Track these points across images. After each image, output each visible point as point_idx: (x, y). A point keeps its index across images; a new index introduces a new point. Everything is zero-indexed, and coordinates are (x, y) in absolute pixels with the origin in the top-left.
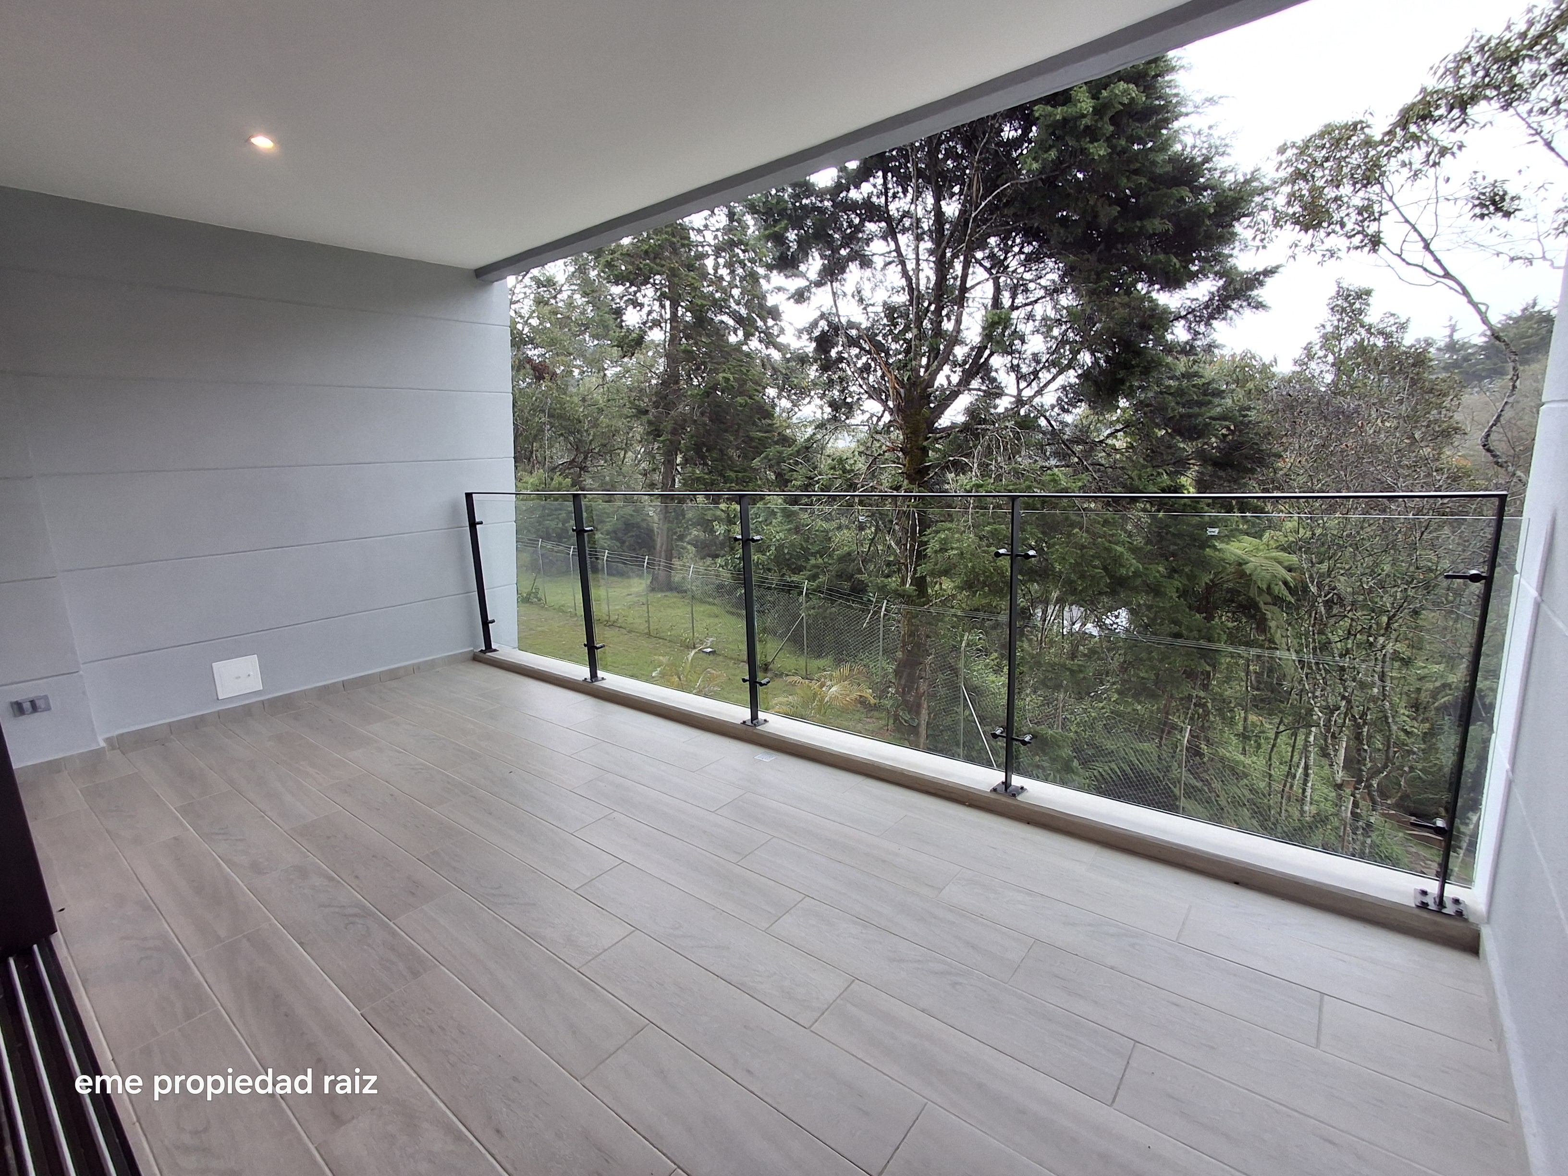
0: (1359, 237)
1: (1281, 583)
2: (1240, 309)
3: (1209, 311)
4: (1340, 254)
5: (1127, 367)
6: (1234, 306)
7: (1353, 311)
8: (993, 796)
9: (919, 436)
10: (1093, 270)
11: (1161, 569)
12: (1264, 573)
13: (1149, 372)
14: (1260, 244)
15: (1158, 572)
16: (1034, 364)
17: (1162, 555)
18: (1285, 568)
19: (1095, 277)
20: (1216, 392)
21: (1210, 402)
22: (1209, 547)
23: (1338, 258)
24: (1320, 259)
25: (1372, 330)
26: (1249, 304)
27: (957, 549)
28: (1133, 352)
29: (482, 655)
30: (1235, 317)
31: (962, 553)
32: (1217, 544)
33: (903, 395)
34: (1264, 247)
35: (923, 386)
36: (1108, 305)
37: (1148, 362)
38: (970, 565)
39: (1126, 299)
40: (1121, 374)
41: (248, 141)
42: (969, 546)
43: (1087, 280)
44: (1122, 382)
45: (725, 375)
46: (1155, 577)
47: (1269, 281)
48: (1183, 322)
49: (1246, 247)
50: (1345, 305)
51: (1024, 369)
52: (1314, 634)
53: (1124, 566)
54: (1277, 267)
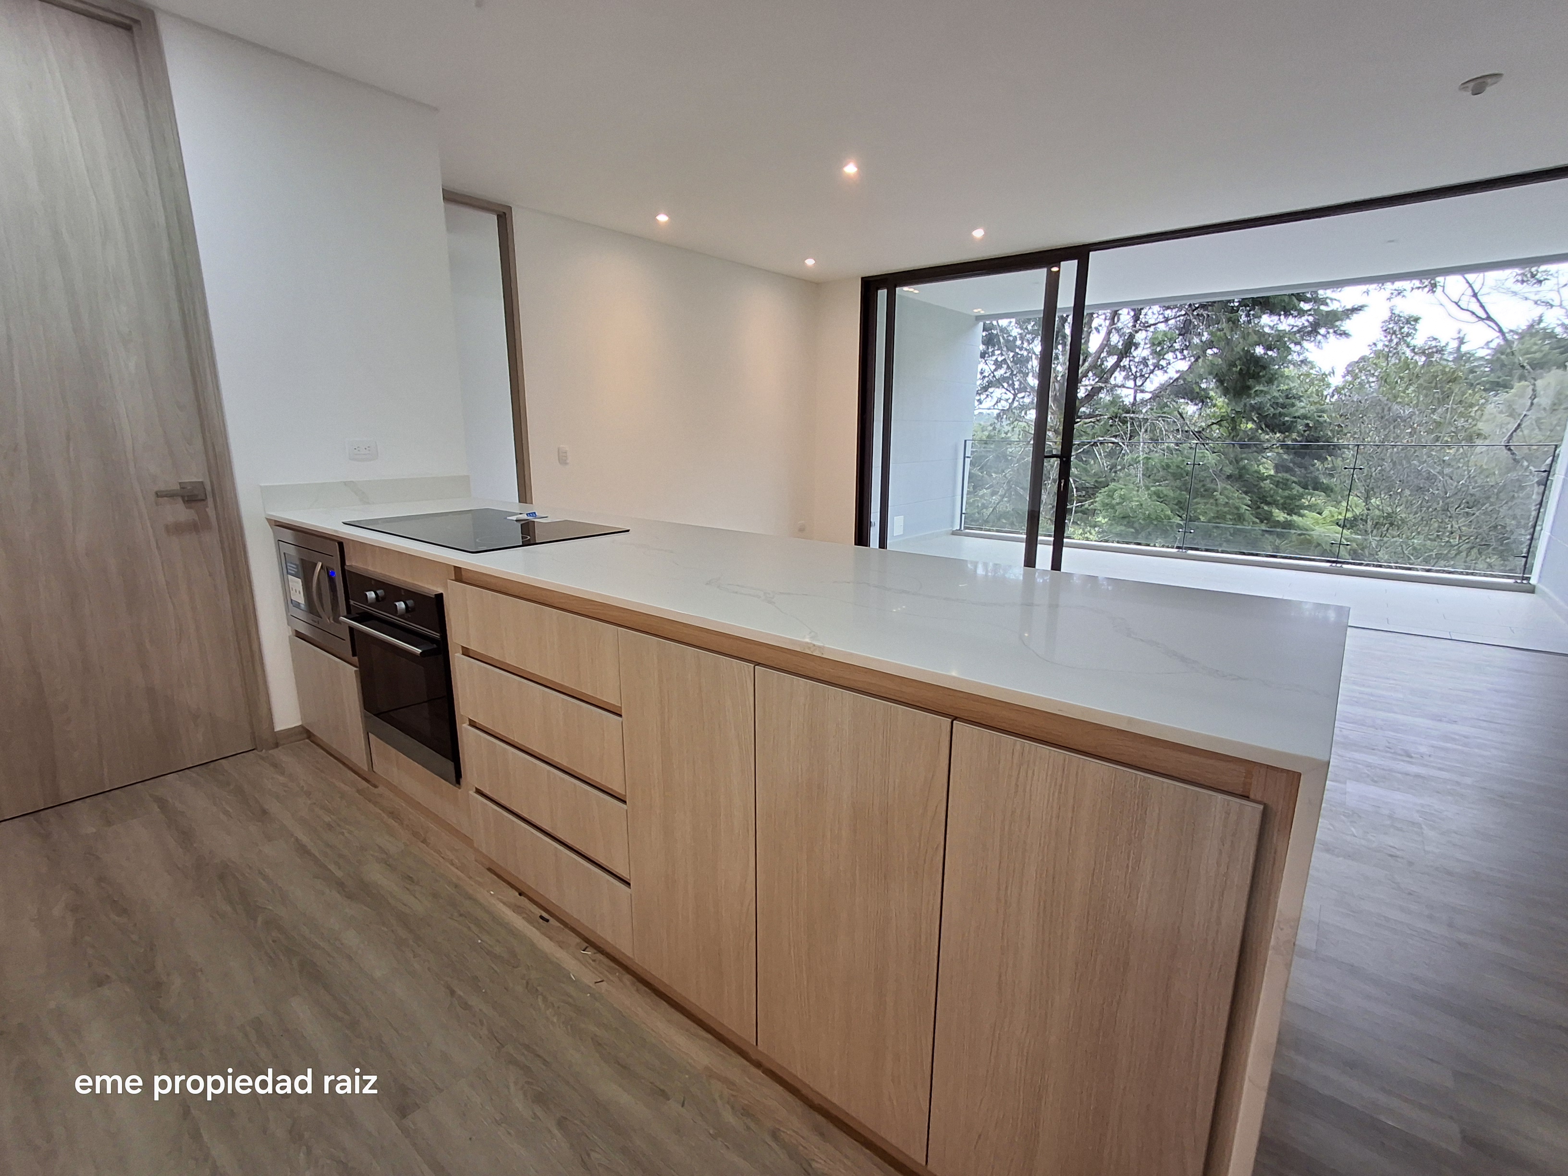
2: (1327, 335)
3: (1302, 334)
6: (1322, 332)
7: (1402, 333)
13: (1272, 381)
25: (1416, 350)
26: (1335, 332)
29: (957, 532)
30: (1322, 340)
37: (1271, 374)
47: (1355, 317)
50: (1396, 328)
54: (1362, 306)
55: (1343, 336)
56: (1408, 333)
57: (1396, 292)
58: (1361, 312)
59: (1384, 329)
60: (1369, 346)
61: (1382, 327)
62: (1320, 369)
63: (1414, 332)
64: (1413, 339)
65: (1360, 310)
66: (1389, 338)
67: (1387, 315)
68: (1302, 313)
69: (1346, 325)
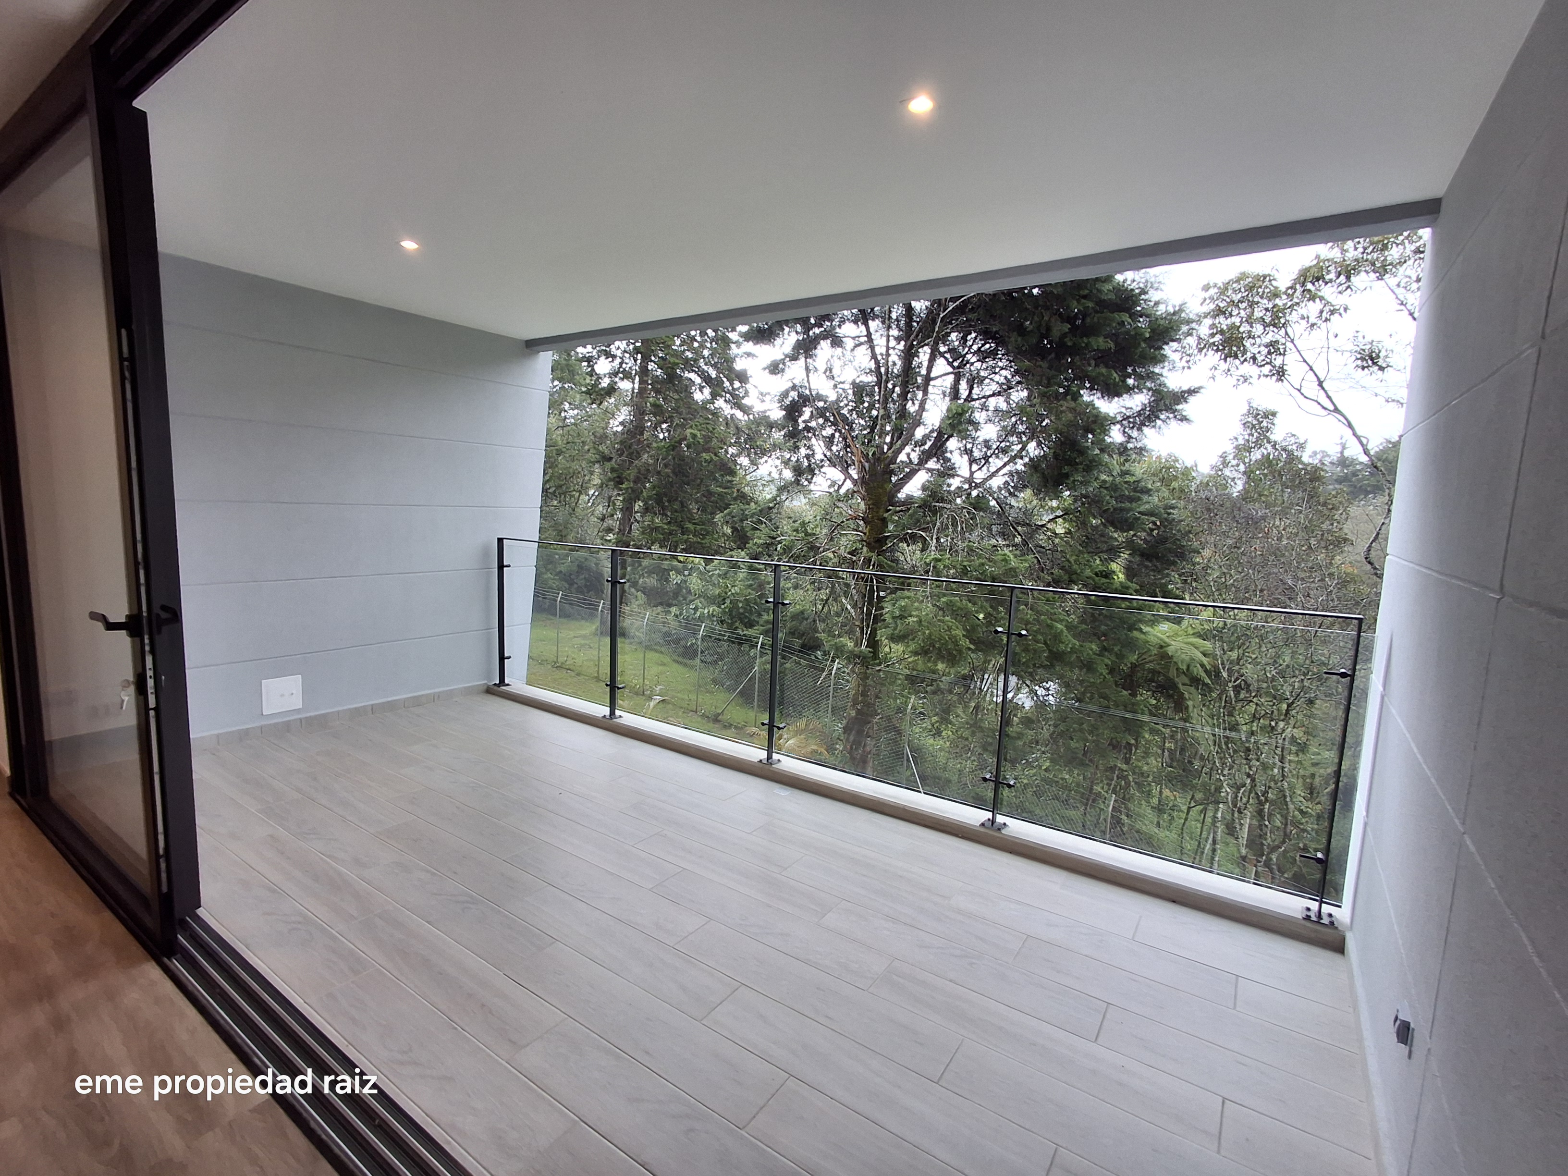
0: (1268, 367)
1: (1198, 665)
2: (1168, 420)
3: (1142, 418)
4: (1251, 380)
5: (1072, 463)
6: (1162, 417)
7: (1261, 428)
8: (982, 829)
9: (879, 508)
10: (1044, 375)
11: (1094, 647)
12: (1183, 656)
13: (1091, 470)
14: (1186, 365)
15: (1092, 650)
16: (985, 450)
17: (1095, 634)
18: (1201, 652)
19: (1046, 382)
20: (1144, 490)
21: (1139, 499)
22: (1136, 629)
23: (1250, 383)
24: (1235, 382)
25: (1277, 447)
26: (1175, 417)
27: (917, 616)
28: (1077, 451)
29: (496, 688)
30: (1163, 426)
31: (921, 621)
32: (1143, 627)
33: (867, 469)
34: (1189, 368)
35: (886, 462)
36: (1057, 408)
37: (1090, 461)
38: (927, 632)
39: (1073, 404)
40: (1066, 469)
41: (398, 243)
42: (927, 614)
43: (1039, 383)
44: (1067, 476)
45: (692, 431)
46: (1088, 654)
48: (1118, 426)
49: (1174, 367)
50: (1255, 422)
51: (977, 454)
52: (1224, 716)
53: (1063, 643)
54: (1200, 388)
55: (1184, 422)
56: (1267, 428)
59: (1243, 422)
60: (1230, 439)
61: (1241, 420)
62: (1180, 462)
63: (1272, 426)
64: (1272, 433)
65: (1197, 392)
66: (1249, 431)
67: (1245, 409)
69: (1185, 408)
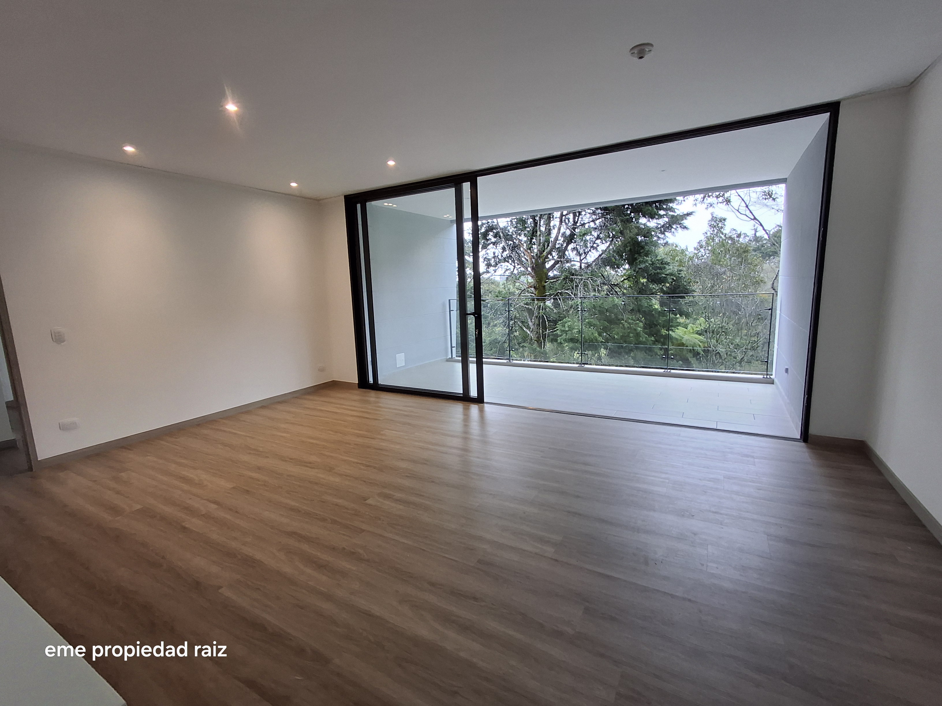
0: (721, 198)
1: (697, 347)
2: (677, 229)
3: (665, 229)
4: (714, 205)
6: (674, 227)
7: (718, 227)
9: (541, 281)
12: (690, 342)
13: (647, 255)
18: (699, 341)
20: (666, 263)
24: (706, 206)
25: (727, 236)
26: (681, 227)
29: (450, 359)
32: (673, 329)
33: (534, 262)
35: (543, 258)
36: (629, 227)
39: (636, 225)
47: (689, 218)
50: (715, 224)
54: (691, 212)
55: (685, 229)
56: (721, 227)
57: (709, 205)
58: (692, 216)
59: (710, 225)
60: (703, 234)
61: (708, 224)
62: (680, 247)
63: (724, 226)
64: (724, 230)
65: (691, 214)
66: (712, 229)
67: (710, 217)
68: (661, 216)
69: (686, 222)
